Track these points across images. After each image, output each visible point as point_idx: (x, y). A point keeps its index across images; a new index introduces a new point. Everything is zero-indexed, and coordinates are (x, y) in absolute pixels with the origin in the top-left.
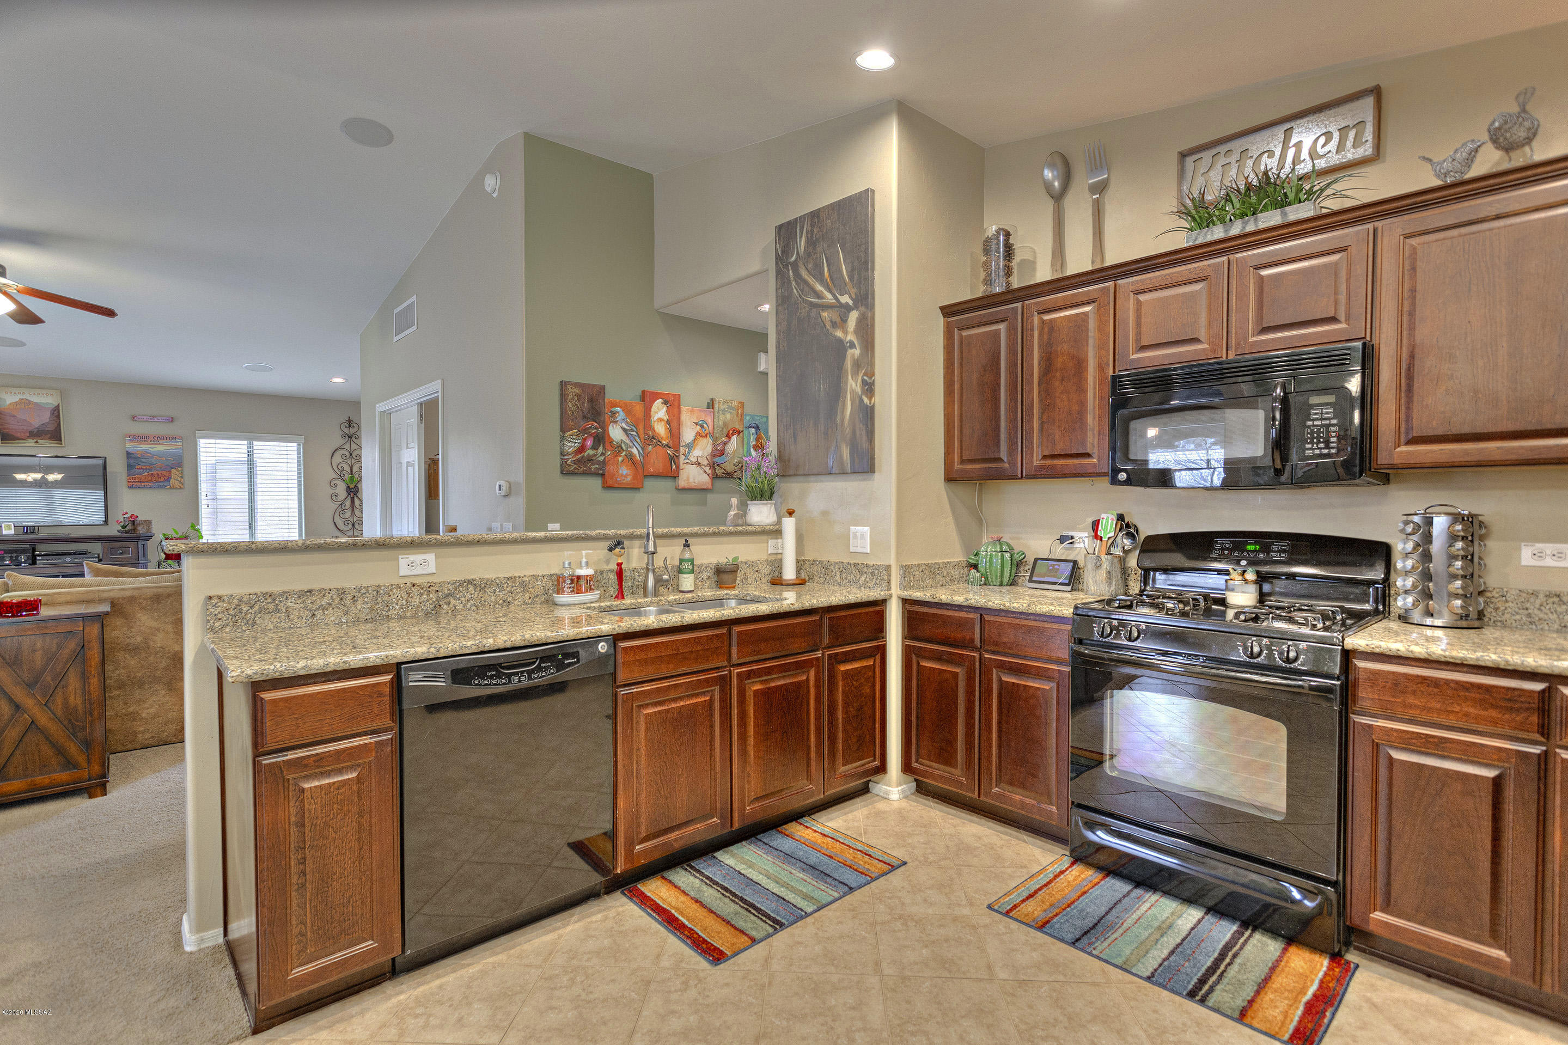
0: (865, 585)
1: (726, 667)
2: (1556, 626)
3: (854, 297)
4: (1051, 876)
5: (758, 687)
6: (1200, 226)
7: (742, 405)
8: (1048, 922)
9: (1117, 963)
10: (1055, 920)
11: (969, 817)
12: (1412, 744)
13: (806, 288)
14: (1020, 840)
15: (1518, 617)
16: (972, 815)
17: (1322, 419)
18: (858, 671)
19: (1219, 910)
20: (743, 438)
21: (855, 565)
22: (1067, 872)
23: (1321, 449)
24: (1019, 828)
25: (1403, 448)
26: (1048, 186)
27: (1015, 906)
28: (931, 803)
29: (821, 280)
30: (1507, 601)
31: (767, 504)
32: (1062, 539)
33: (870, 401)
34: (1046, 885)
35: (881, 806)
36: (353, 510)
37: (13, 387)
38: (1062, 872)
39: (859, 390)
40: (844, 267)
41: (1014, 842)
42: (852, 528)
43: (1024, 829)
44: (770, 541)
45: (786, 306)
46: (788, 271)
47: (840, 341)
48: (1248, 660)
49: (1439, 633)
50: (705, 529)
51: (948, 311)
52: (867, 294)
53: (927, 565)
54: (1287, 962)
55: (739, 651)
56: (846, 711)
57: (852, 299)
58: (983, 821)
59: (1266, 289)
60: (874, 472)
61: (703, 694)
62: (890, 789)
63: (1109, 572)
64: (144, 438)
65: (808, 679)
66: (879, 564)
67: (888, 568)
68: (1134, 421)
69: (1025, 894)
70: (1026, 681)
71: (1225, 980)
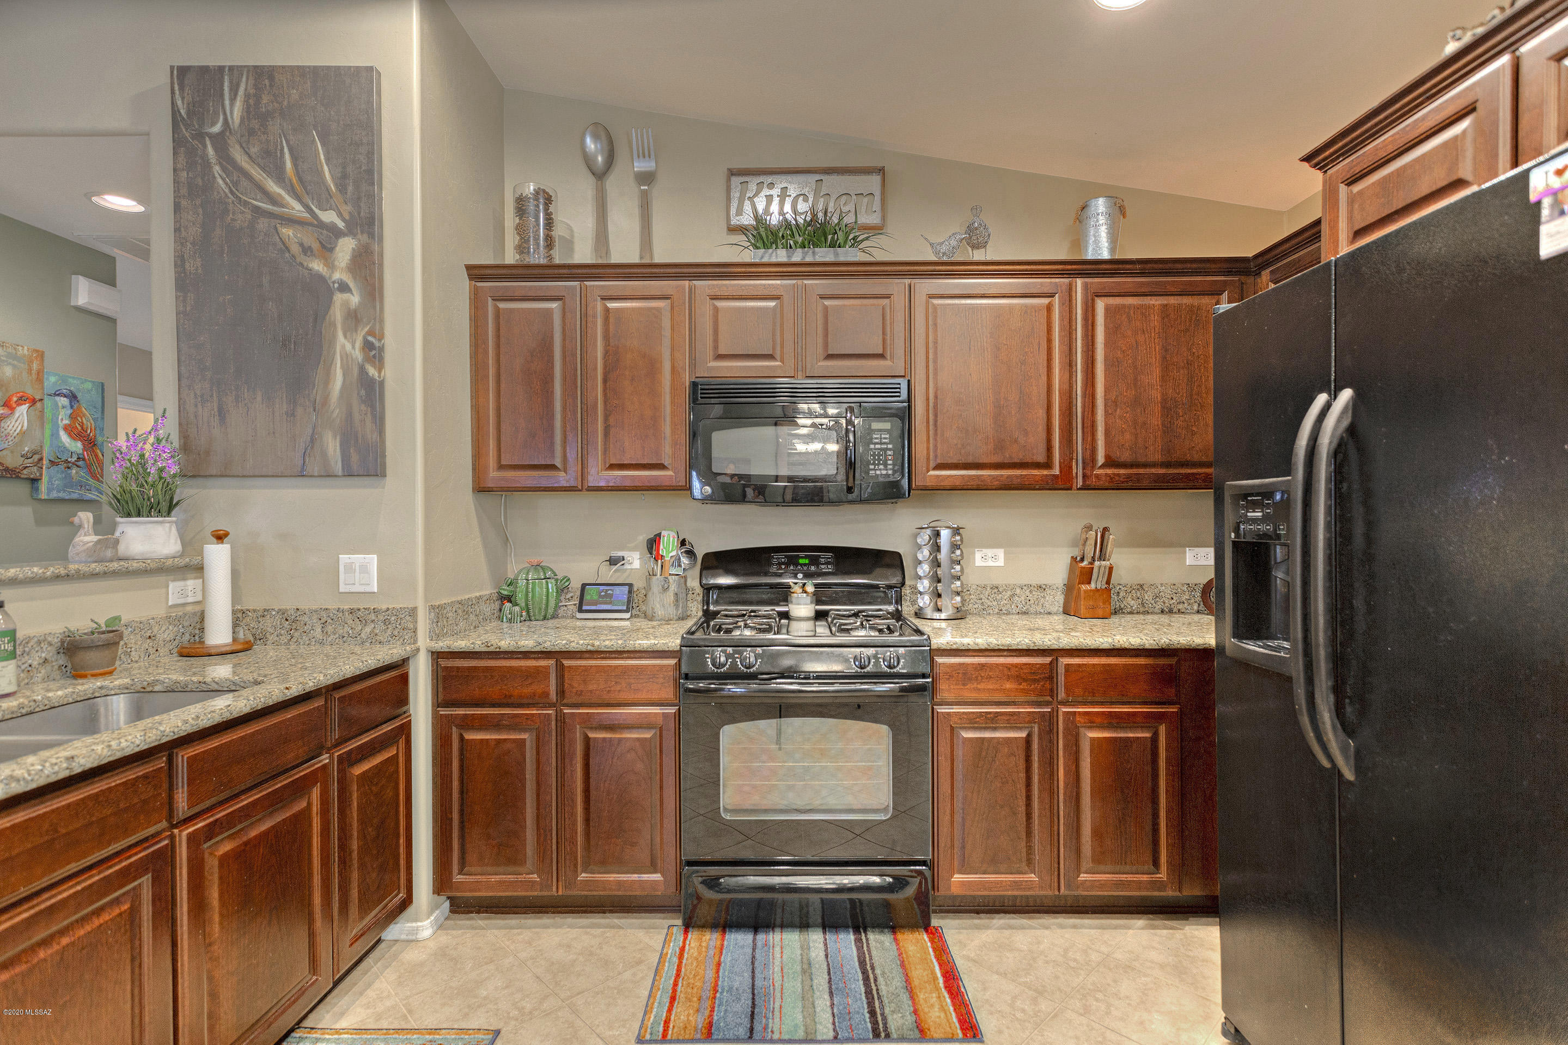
0: (373, 640)
1: (164, 830)
2: (997, 610)
3: (347, 218)
4: (675, 960)
5: (227, 847)
6: (765, 246)
7: (41, 355)
8: (710, 1025)
9: (801, 1038)
10: (715, 1018)
11: (539, 922)
12: (976, 723)
13: (244, 183)
14: (613, 927)
15: (976, 606)
16: (539, 918)
17: (881, 443)
18: (378, 769)
19: (830, 923)
20: (42, 412)
21: (352, 612)
22: (687, 947)
23: (880, 470)
24: (604, 912)
25: (932, 473)
26: (588, 161)
27: (667, 1022)
28: (479, 921)
29: (280, 177)
30: (970, 594)
31: (161, 522)
32: (613, 561)
33: (380, 372)
34: (678, 975)
35: (411, 955)
38: (682, 949)
39: (358, 354)
40: (326, 168)
41: (610, 933)
42: (344, 558)
43: (611, 912)
44: (171, 585)
45: (198, 202)
46: (205, 146)
47: (321, 278)
48: (859, 670)
49: (943, 625)
50: (35, 569)
51: (476, 273)
52: (373, 218)
53: (460, 603)
54: (906, 953)
55: (190, 794)
56: (363, 835)
57: (344, 220)
58: (558, 919)
59: (830, 318)
60: (384, 475)
61: (117, 901)
62: (419, 924)
63: (676, 594)
65: (309, 804)
66: (398, 606)
67: (413, 612)
68: (717, 432)
69: (667, 1001)
70: (621, 733)
71: (886, 1001)
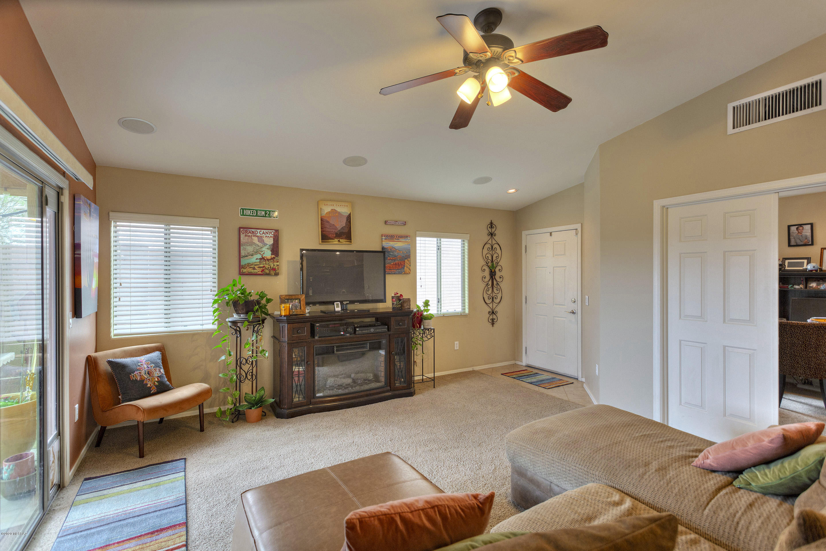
36: (493, 288)
37: (328, 200)
64: (391, 237)
